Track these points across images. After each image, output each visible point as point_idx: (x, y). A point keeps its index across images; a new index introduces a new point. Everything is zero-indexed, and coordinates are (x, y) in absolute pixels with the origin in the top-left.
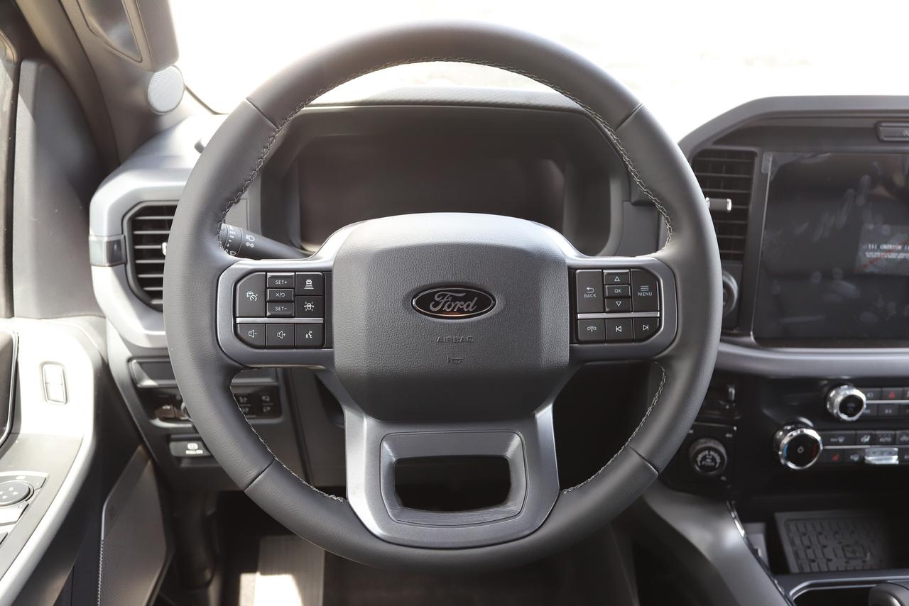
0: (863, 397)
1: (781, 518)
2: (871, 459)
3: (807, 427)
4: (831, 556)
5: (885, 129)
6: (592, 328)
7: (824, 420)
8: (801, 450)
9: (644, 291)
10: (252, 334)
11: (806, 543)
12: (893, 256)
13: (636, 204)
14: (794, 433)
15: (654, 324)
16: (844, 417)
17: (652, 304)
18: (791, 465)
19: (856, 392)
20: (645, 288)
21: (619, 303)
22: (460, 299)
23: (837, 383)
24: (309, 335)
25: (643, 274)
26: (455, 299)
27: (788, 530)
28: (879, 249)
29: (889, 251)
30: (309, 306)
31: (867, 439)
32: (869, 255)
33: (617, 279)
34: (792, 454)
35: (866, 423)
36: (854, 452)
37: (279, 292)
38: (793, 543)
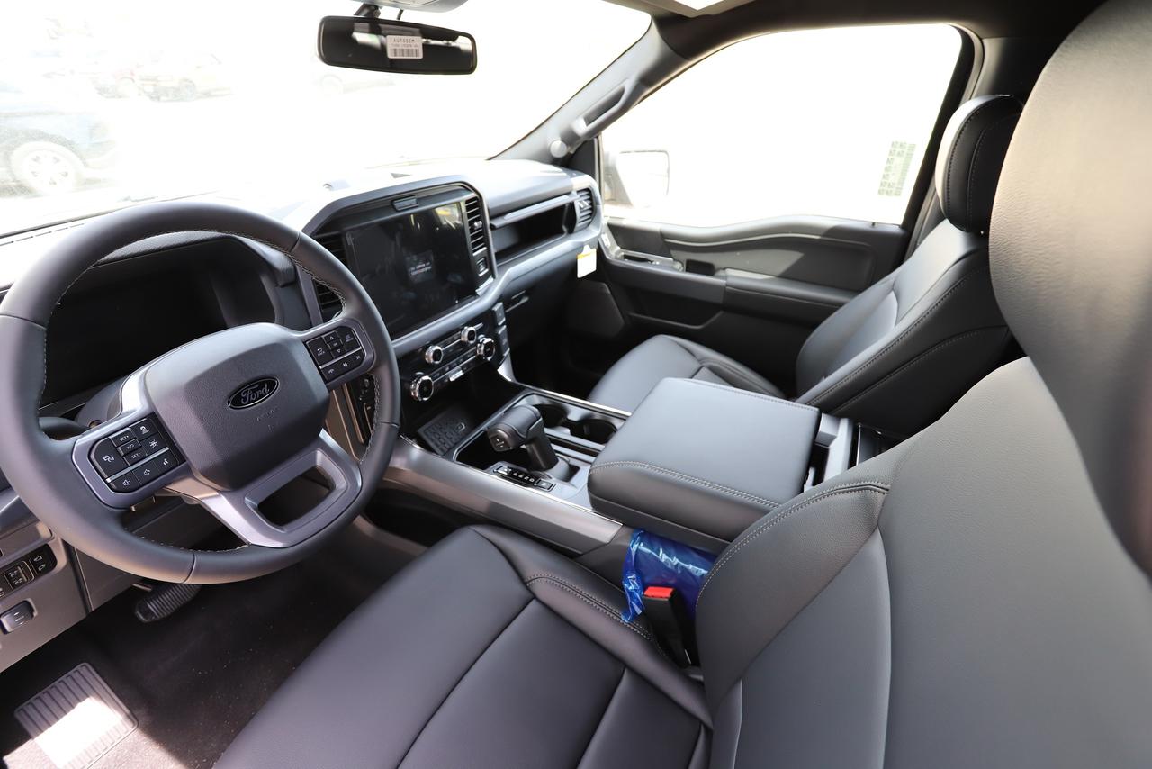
0: (440, 348)
1: (421, 431)
2: (452, 379)
3: (423, 376)
4: (450, 436)
5: (397, 205)
6: (331, 371)
7: (428, 368)
8: (425, 389)
9: (349, 339)
10: (126, 483)
11: (438, 436)
12: (423, 270)
13: (283, 286)
14: (419, 382)
15: (361, 353)
16: (437, 362)
17: (355, 344)
18: (425, 399)
19: (437, 348)
20: (348, 337)
21: (339, 351)
22: (258, 389)
23: (426, 348)
24: (166, 462)
25: (342, 330)
26: (254, 391)
27: (427, 435)
28: (416, 270)
29: (421, 268)
30: (154, 444)
31: (448, 369)
32: (414, 273)
33: (332, 338)
34: (423, 394)
35: (446, 360)
36: (445, 378)
37: (127, 445)
38: (432, 440)
